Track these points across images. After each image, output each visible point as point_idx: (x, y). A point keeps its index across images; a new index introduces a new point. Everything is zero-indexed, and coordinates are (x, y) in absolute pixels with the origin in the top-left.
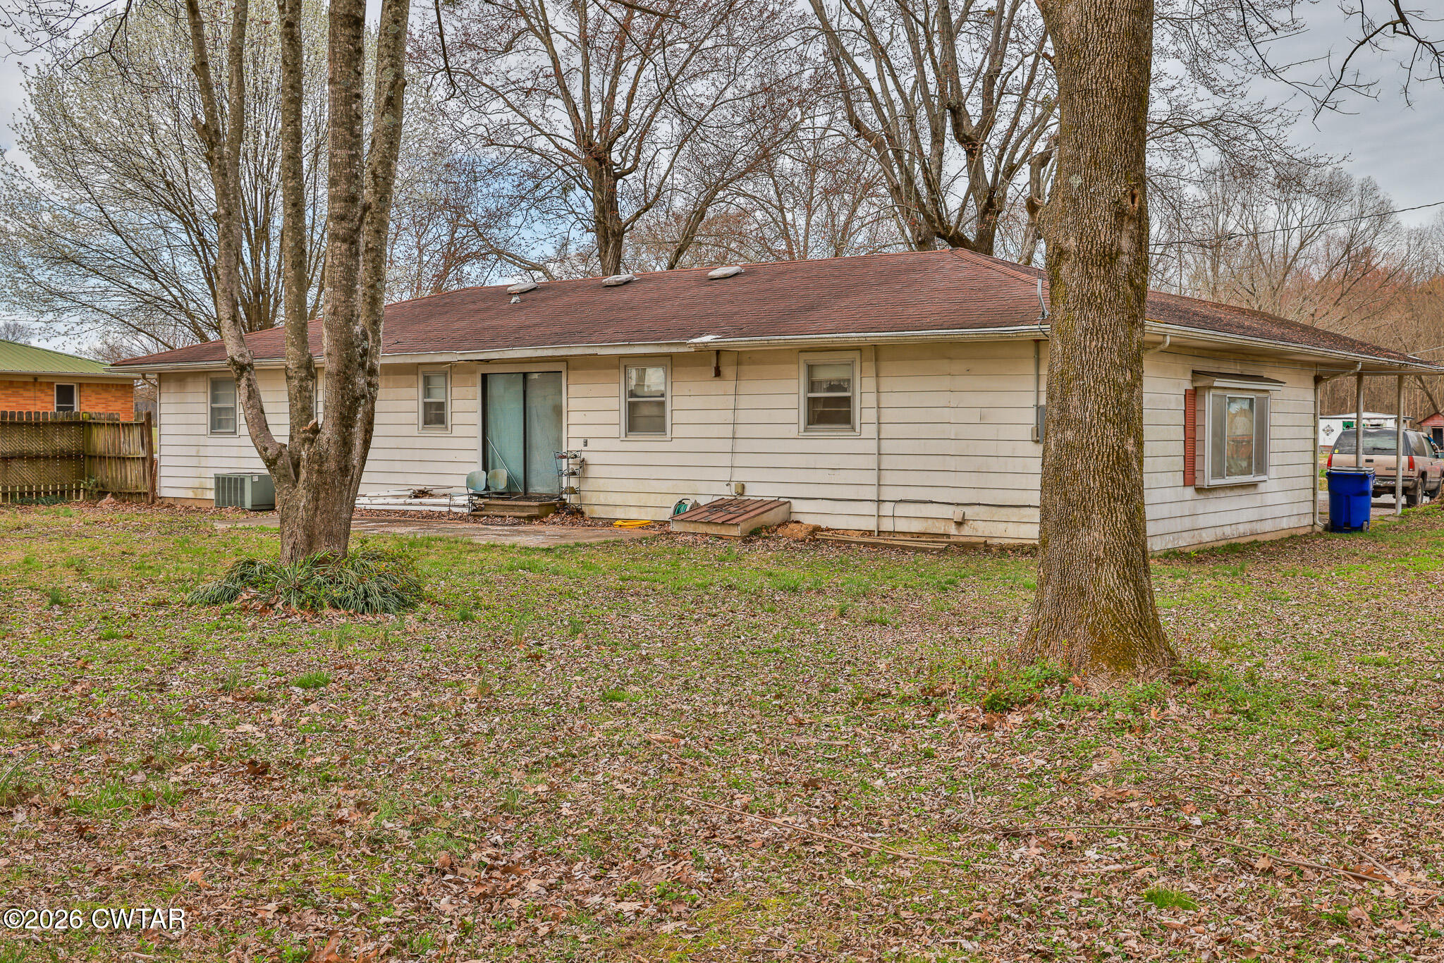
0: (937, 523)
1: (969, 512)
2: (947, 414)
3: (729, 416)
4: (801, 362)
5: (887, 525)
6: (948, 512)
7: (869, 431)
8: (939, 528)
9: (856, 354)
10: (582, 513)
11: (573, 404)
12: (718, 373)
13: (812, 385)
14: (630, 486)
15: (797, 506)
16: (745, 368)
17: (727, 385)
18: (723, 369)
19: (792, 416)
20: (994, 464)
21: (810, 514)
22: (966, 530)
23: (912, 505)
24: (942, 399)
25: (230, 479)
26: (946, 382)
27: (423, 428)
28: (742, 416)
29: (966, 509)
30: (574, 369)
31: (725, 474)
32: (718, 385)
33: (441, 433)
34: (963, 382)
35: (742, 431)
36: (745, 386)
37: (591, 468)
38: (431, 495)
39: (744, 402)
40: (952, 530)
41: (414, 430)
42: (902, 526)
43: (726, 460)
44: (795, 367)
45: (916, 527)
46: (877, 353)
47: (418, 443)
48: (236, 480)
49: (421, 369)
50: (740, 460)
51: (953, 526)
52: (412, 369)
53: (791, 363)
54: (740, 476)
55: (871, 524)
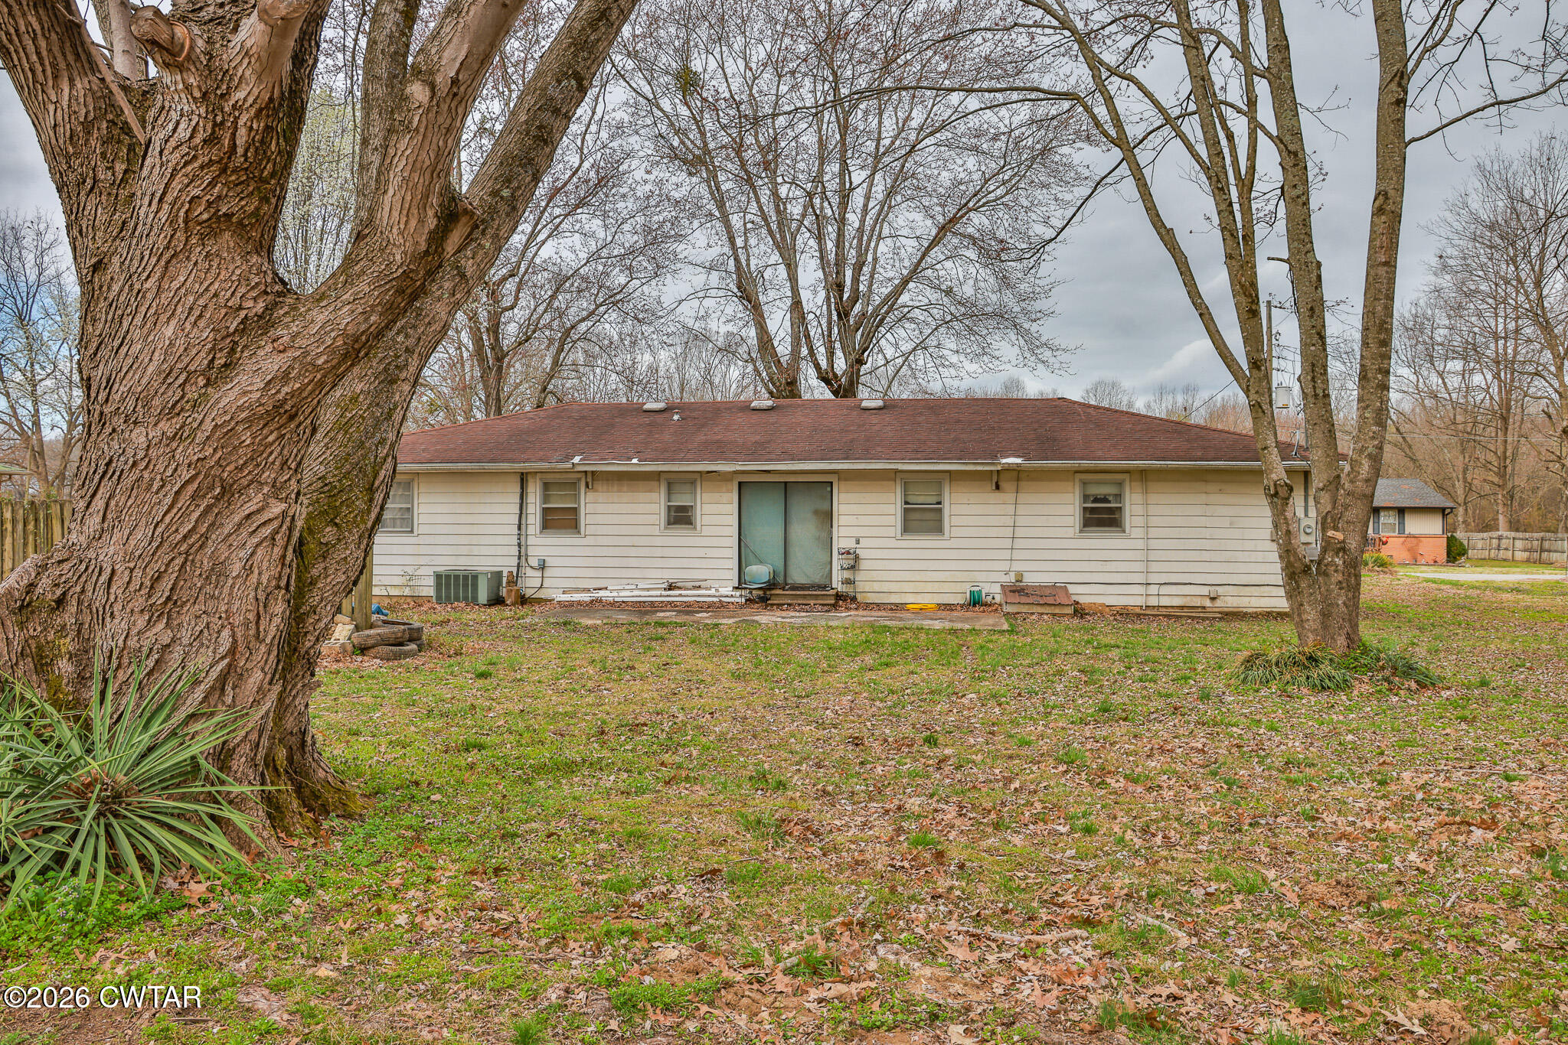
0: (1194, 598)
1: (1221, 590)
2: (1203, 521)
3: (1009, 521)
4: (1077, 481)
5: (1153, 601)
6: (1205, 591)
7: (1137, 533)
8: (1197, 602)
9: (1126, 476)
10: (854, 599)
11: (843, 509)
12: (998, 487)
13: (1085, 498)
14: (907, 576)
15: (1072, 589)
16: (1022, 484)
17: (1008, 497)
18: (1002, 484)
19: (1070, 521)
20: (1240, 556)
21: (1086, 595)
22: (1218, 603)
23: (1174, 587)
24: (1198, 510)
25: (457, 577)
26: (1203, 498)
27: (666, 528)
28: (1020, 521)
29: (1217, 588)
30: (846, 480)
31: (1005, 566)
32: (998, 495)
33: (691, 533)
34: (1215, 498)
35: (1019, 532)
36: (1022, 497)
37: (861, 562)
38: (679, 588)
39: (1021, 509)
40: (1208, 603)
41: (656, 531)
42: (1165, 601)
43: (1007, 554)
44: (1071, 484)
45: (1177, 602)
46: (1143, 476)
47: (659, 541)
48: (466, 577)
49: (663, 476)
50: (1017, 555)
51: (1208, 600)
52: (657, 476)
53: (1068, 480)
54: (1018, 567)
55: (1139, 601)
